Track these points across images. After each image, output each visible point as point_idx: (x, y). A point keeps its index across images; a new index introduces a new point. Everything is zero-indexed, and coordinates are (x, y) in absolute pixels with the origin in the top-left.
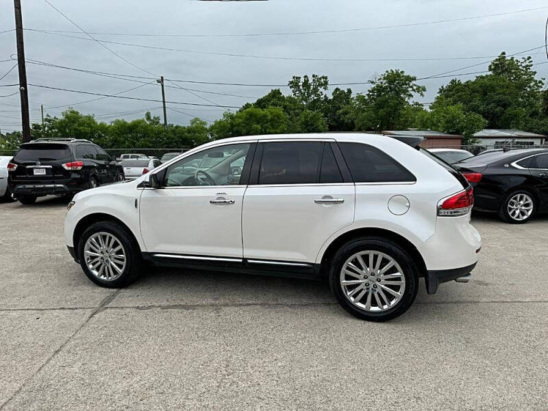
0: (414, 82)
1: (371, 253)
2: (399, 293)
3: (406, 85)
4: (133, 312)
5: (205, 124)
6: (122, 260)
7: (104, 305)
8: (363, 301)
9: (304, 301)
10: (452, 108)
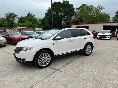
0: (16, 16)
7: (57, 70)
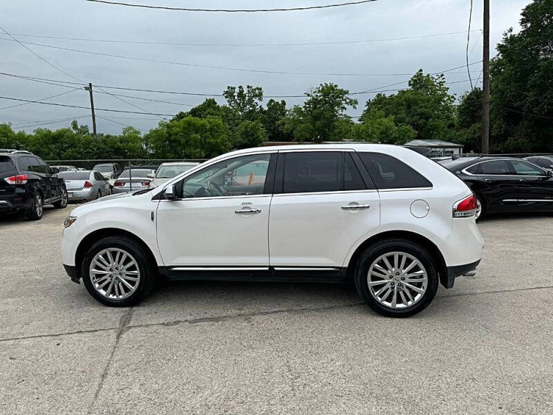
0: (347, 96)
1: (396, 254)
2: (422, 289)
3: (340, 97)
4: (162, 329)
5: (138, 133)
6: (136, 276)
7: (124, 326)
8: (389, 299)
9: (327, 305)
10: (384, 120)
